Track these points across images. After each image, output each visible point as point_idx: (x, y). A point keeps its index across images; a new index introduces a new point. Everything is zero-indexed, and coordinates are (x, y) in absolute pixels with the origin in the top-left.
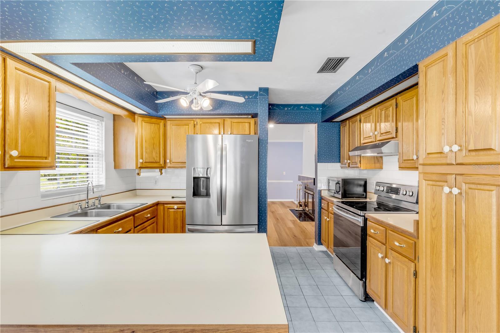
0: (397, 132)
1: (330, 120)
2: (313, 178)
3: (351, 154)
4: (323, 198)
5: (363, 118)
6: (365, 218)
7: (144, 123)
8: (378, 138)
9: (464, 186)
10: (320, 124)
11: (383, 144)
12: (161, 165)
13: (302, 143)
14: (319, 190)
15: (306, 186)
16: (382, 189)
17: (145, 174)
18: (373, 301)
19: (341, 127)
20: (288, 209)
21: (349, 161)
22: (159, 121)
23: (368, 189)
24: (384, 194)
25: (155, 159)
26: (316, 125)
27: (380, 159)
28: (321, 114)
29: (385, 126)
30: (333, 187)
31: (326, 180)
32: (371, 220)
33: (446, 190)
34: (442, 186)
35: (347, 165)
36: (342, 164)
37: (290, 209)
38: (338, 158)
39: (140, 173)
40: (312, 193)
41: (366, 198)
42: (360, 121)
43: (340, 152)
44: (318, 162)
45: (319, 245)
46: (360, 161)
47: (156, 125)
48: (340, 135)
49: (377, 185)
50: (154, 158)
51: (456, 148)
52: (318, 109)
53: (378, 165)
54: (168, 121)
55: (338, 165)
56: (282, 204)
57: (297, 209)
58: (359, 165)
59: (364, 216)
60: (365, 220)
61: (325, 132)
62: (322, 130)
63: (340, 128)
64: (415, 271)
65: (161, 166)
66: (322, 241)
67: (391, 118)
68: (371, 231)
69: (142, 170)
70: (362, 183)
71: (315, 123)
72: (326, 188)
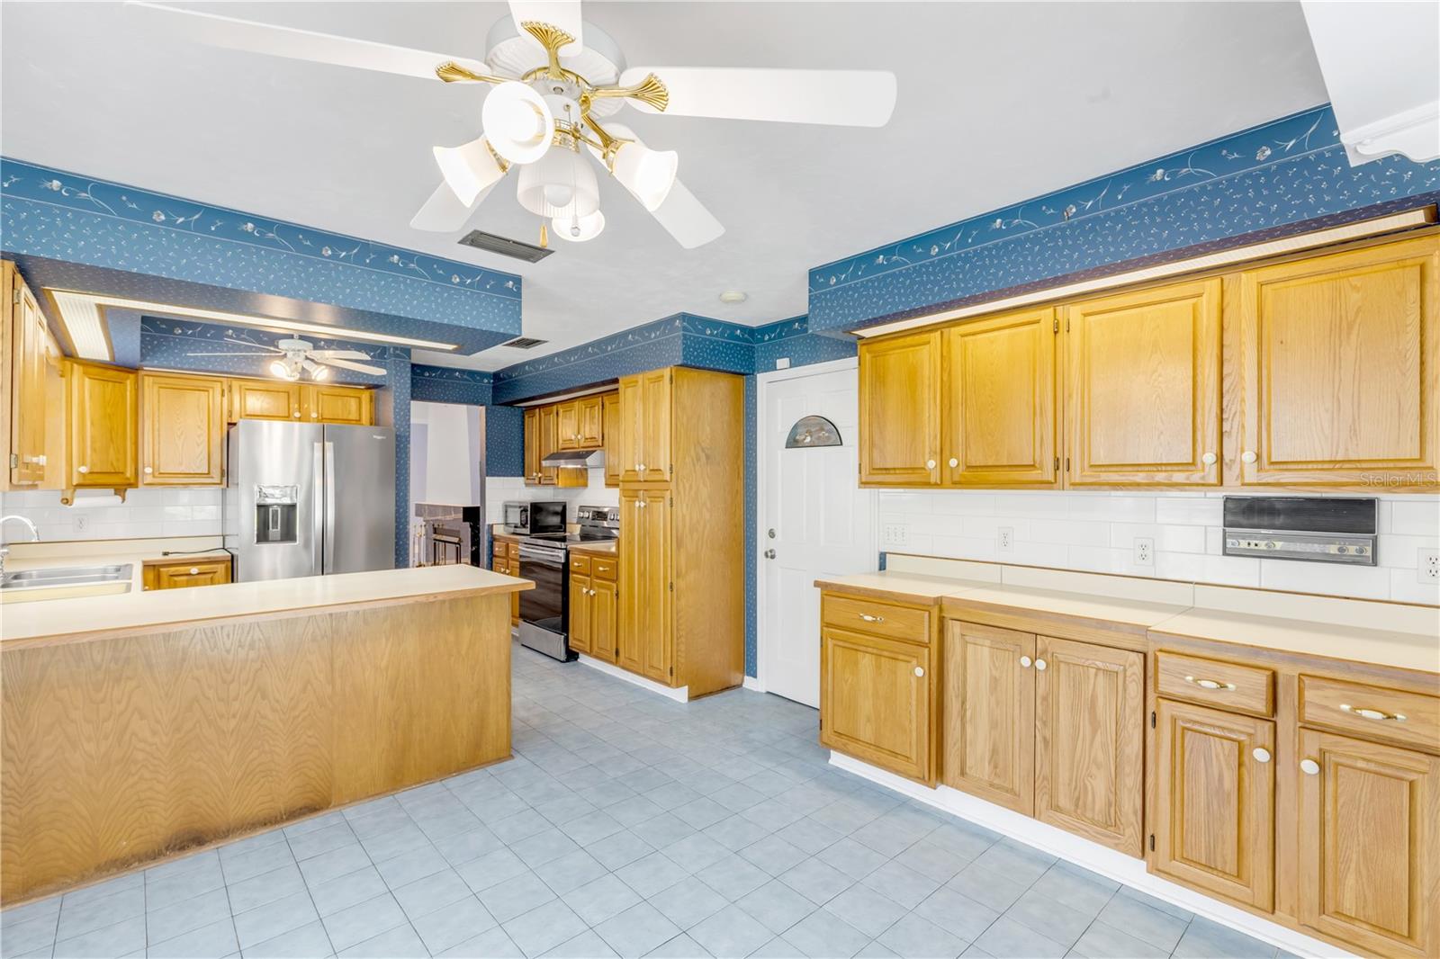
0: (603, 440)
1: (509, 404)
2: (459, 508)
3: (544, 463)
5: (561, 411)
6: (567, 551)
7: (87, 380)
8: (582, 444)
9: (648, 500)
10: (490, 407)
11: (589, 454)
12: (128, 479)
13: (426, 426)
14: (487, 526)
15: (436, 526)
16: (587, 515)
17: (83, 501)
19: (526, 417)
21: (540, 475)
22: (123, 375)
23: (568, 520)
24: (589, 522)
25: (115, 464)
26: (483, 408)
27: (584, 472)
28: (491, 391)
29: (591, 430)
30: (515, 518)
31: (501, 507)
32: (574, 552)
33: (637, 504)
34: (634, 501)
35: (537, 481)
36: (527, 479)
38: (520, 469)
39: (72, 499)
40: (456, 540)
41: (565, 531)
42: (557, 413)
43: (523, 459)
44: (486, 475)
46: (558, 475)
47: (117, 384)
48: (523, 429)
49: (579, 511)
50: (112, 464)
51: (642, 467)
52: (486, 381)
53: (581, 481)
54: (146, 378)
55: (522, 479)
58: (555, 481)
59: (566, 549)
60: (567, 553)
62: (494, 419)
63: (523, 417)
64: (617, 591)
65: (128, 482)
67: (596, 420)
68: (574, 565)
69: (79, 491)
70: (559, 509)
71: (482, 405)
72: (501, 520)
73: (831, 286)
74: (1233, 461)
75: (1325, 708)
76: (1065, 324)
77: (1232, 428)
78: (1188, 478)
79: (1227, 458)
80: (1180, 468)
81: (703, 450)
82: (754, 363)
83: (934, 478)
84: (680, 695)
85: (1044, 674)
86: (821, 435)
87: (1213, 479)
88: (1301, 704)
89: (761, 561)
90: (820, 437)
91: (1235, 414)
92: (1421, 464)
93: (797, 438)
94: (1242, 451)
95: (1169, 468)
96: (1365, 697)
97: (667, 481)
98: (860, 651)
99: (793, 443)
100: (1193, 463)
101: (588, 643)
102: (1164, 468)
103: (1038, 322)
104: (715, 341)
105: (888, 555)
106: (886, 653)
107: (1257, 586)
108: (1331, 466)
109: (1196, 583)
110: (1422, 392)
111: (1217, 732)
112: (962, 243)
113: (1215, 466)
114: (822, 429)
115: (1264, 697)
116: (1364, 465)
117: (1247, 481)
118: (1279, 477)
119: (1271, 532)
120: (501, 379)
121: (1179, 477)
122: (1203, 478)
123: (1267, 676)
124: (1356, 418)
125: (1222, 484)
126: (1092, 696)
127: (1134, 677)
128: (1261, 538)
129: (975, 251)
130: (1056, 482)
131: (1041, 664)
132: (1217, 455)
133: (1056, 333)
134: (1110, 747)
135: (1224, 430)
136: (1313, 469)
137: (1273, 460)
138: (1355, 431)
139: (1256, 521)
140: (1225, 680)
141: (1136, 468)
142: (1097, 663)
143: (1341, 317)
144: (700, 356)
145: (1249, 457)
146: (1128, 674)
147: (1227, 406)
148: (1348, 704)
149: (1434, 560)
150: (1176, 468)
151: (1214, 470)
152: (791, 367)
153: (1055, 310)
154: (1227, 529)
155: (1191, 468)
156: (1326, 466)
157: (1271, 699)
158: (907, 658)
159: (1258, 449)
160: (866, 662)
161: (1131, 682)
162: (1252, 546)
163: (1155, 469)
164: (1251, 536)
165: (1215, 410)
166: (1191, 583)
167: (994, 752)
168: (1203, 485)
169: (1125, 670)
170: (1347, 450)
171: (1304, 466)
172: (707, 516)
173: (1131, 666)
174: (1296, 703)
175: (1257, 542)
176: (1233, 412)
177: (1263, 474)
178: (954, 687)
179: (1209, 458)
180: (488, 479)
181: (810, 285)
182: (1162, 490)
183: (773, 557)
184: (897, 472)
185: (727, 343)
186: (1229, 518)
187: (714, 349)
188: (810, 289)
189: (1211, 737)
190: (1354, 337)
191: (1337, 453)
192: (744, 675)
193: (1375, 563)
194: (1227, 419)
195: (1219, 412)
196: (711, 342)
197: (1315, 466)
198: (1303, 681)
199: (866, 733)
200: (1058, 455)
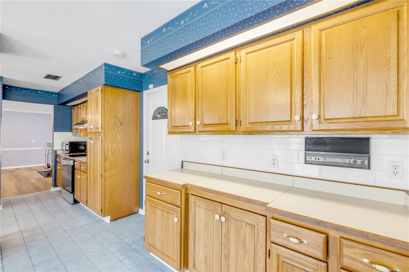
1: (64, 104)
4: (58, 155)
6: (74, 160)
10: (56, 106)
14: (55, 150)
18: (79, 202)
19: (73, 110)
20: (36, 172)
21: (75, 131)
26: (53, 106)
28: (56, 99)
31: (60, 144)
32: (77, 161)
33: (92, 142)
35: (75, 134)
36: (73, 133)
37: (37, 172)
38: (71, 130)
42: (80, 108)
43: (72, 125)
44: (54, 131)
45: (55, 187)
46: (81, 131)
48: (72, 115)
51: (94, 127)
52: (54, 95)
55: (71, 133)
56: (30, 169)
57: (46, 171)
58: (80, 134)
60: (74, 161)
61: (60, 111)
62: (58, 110)
63: (71, 110)
64: (87, 177)
66: (57, 184)
68: (76, 166)
70: (84, 144)
71: (53, 105)
72: (61, 148)
73: (148, 44)
74: (308, 119)
75: (354, 259)
76: (240, 58)
77: (307, 103)
78: (288, 128)
79: (305, 118)
80: (285, 123)
81: (119, 120)
82: (142, 87)
83: (192, 130)
84: (107, 219)
85: (225, 223)
86: (163, 114)
87: (299, 128)
88: (341, 256)
89: (145, 164)
90: (163, 115)
91: (309, 96)
92: (397, 118)
93: (156, 115)
94: (312, 114)
95: (281, 123)
96: (378, 256)
97: (100, 133)
98: (157, 208)
99: (155, 118)
100: (291, 121)
101: (79, 197)
102: (278, 123)
103: (229, 58)
104: (123, 76)
105: (184, 162)
106: (166, 210)
107: (319, 178)
108: (352, 120)
109: (294, 176)
110: (398, 80)
111: (299, 266)
112: (193, 17)
113: (300, 122)
114: (163, 112)
115: (322, 250)
116: (369, 119)
117: (314, 128)
118: (328, 126)
119: (324, 153)
120: (60, 95)
121: (285, 127)
122: (295, 128)
123: (323, 238)
124: (365, 95)
125: (303, 131)
126: (244, 236)
127: (261, 228)
128: (321, 157)
129: (197, 20)
130: (236, 131)
131: (223, 219)
132: (301, 117)
133: (236, 63)
134: (252, 263)
135: (304, 104)
136: (344, 122)
137: (326, 118)
138: (364, 101)
139: (318, 148)
140: (302, 238)
141: (267, 124)
142: (246, 219)
143: (357, 43)
144: (115, 82)
145: (315, 116)
146: (259, 226)
147: (305, 93)
148: (367, 258)
149: (395, 167)
150: (283, 123)
151: (300, 123)
152: (154, 88)
153: (236, 53)
154: (307, 152)
155: (290, 123)
156: (350, 120)
157: (325, 250)
158: (173, 213)
159: (319, 113)
160: (159, 212)
161: (260, 231)
162: (317, 160)
163: (275, 124)
164: (316, 155)
165: (300, 94)
166: (292, 176)
167: (206, 259)
168: (295, 131)
169: (258, 225)
170: (360, 111)
171: (340, 121)
172: (120, 146)
173: (260, 223)
174: (339, 254)
175: (319, 158)
176: (308, 95)
177: (321, 125)
178: (191, 226)
179: (297, 117)
180: (54, 133)
181: (141, 45)
182: (277, 135)
183: (148, 162)
184: (180, 127)
185: (128, 78)
186: (308, 147)
187: (122, 79)
188: (141, 47)
189: (296, 268)
190: (364, 52)
191: (356, 113)
192: (139, 209)
193: (369, 168)
194: (305, 99)
195: (302, 95)
196: (120, 76)
197: (345, 121)
198: (342, 242)
199: (158, 245)
200: (237, 119)
